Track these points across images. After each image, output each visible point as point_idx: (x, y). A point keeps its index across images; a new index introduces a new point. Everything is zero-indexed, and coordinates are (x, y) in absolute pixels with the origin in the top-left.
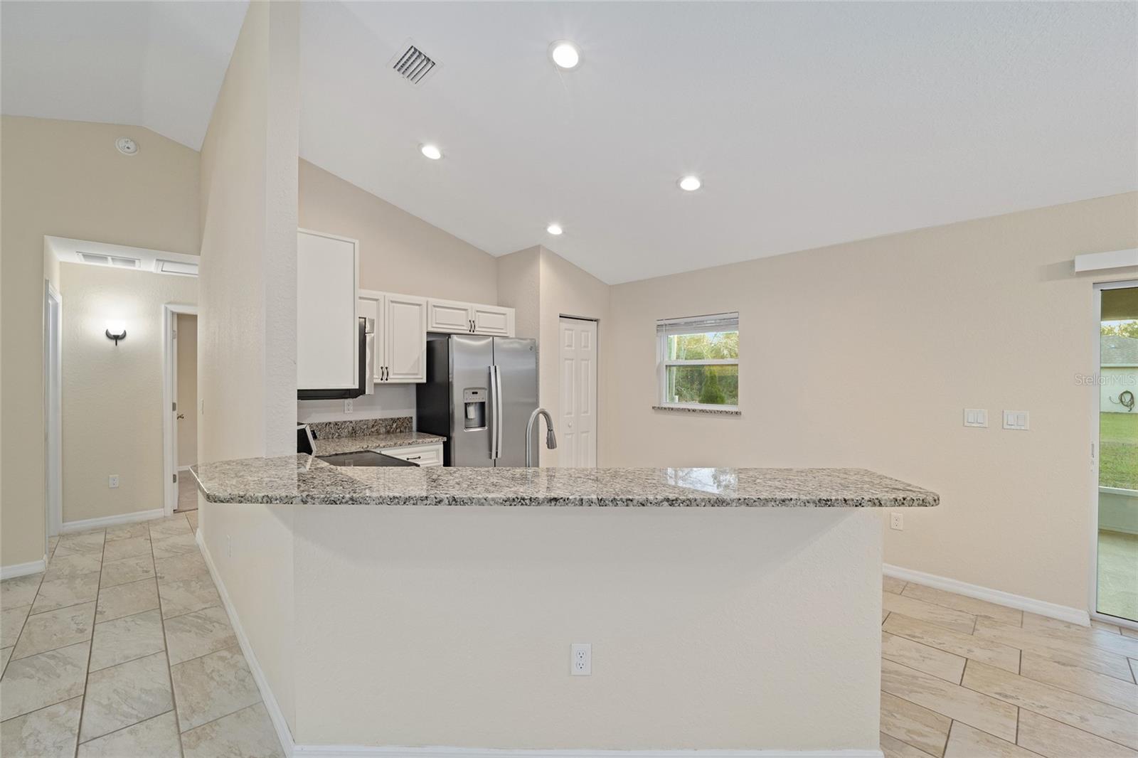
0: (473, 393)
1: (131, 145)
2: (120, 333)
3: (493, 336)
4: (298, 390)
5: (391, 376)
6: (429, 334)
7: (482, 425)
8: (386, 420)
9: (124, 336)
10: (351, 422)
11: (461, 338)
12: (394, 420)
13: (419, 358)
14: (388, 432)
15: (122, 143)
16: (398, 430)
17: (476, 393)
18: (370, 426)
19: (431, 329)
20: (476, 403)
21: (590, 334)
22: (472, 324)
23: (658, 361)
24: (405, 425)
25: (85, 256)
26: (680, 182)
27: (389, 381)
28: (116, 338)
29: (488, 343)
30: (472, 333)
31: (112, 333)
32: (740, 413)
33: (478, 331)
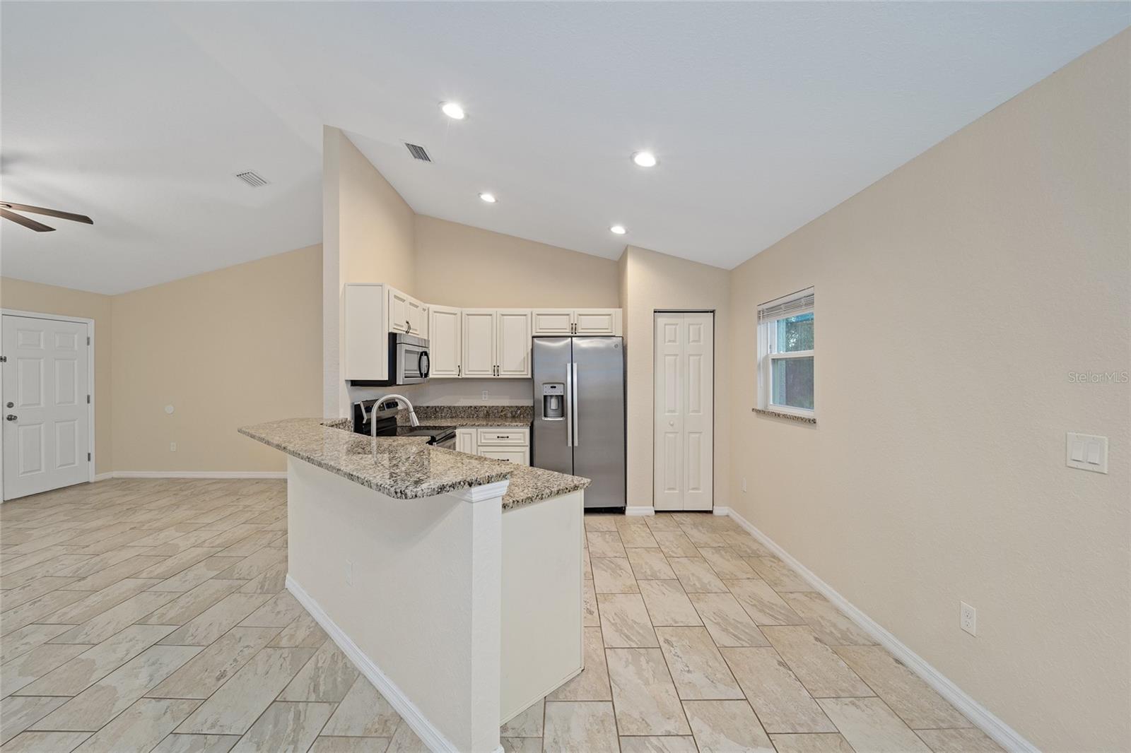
0: (552, 387)
5: (501, 372)
7: (562, 416)
8: (512, 407)
10: (486, 407)
11: (543, 340)
12: (518, 408)
13: (524, 358)
14: (513, 417)
16: (522, 416)
17: (555, 387)
18: (500, 410)
20: (556, 396)
22: (574, 328)
24: (527, 412)
26: (634, 158)
32: (814, 421)
33: (580, 332)
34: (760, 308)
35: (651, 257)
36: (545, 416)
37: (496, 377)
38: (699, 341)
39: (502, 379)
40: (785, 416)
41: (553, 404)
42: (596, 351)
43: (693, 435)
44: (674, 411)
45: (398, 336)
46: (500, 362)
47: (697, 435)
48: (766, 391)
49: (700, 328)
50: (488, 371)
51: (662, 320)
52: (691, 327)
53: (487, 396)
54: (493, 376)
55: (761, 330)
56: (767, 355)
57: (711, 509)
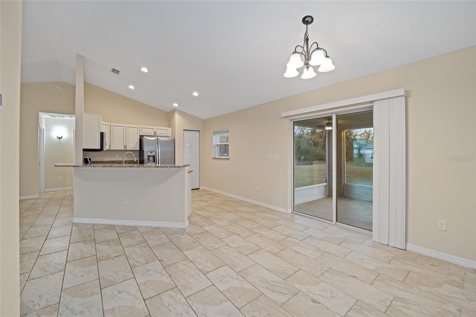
1: (61, 87)
2: (60, 137)
3: (158, 136)
4: (83, 149)
5: (127, 148)
6: (140, 136)
9: (62, 138)
13: (137, 143)
15: (58, 87)
19: (141, 135)
20: (152, 156)
21: (196, 135)
22: (155, 133)
23: (214, 144)
25: (51, 116)
27: (127, 149)
28: (59, 138)
29: (156, 138)
30: (155, 135)
31: (58, 137)
32: (229, 159)
34: (214, 131)
35: (182, 113)
36: (148, 162)
37: (125, 149)
38: (195, 139)
39: (128, 150)
40: (222, 158)
41: (151, 158)
42: (166, 141)
43: (194, 167)
44: (189, 160)
45: (104, 133)
46: (127, 144)
47: (195, 167)
48: (216, 153)
49: (196, 136)
50: (122, 147)
51: (186, 132)
52: (194, 135)
53: (118, 157)
54: (124, 149)
55: (214, 137)
56: (215, 144)
57: (199, 188)
